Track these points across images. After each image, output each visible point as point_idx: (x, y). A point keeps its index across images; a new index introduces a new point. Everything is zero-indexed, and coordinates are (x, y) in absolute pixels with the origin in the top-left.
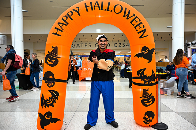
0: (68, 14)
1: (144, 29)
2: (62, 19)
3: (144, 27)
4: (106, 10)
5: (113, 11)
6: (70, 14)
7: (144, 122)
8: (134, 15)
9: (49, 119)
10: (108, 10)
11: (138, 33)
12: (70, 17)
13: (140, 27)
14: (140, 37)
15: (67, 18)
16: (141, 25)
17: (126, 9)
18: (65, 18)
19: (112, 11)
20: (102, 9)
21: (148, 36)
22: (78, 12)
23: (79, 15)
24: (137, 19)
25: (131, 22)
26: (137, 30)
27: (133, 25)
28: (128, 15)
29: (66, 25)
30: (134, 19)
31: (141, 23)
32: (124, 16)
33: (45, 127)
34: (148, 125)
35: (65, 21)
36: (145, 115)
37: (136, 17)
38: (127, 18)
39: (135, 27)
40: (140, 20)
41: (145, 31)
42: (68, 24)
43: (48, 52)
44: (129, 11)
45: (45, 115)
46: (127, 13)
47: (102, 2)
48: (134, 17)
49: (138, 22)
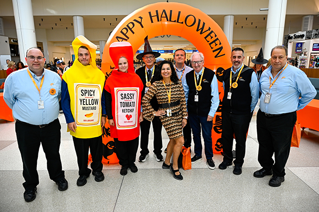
0: (128, 26)
1: (221, 46)
2: (121, 32)
3: (220, 44)
4: (175, 21)
5: (184, 23)
6: (131, 26)
7: (216, 149)
8: (210, 29)
9: (112, 148)
10: (178, 22)
11: (214, 51)
12: (131, 29)
13: (216, 45)
14: (216, 57)
15: (127, 31)
16: (217, 42)
17: (200, 20)
18: (124, 31)
19: (182, 23)
20: (170, 21)
21: (224, 55)
22: (140, 23)
23: (142, 27)
24: (213, 35)
25: (205, 38)
26: (212, 48)
27: (208, 42)
28: (202, 29)
29: (126, 40)
30: (209, 34)
31: (217, 39)
32: (198, 30)
33: (108, 157)
34: (220, 152)
35: (125, 35)
36: (217, 142)
37: (212, 32)
38: (201, 33)
39: (210, 44)
40: (216, 36)
41: (221, 48)
42: (128, 38)
43: (106, 73)
44: (204, 23)
45: (107, 144)
46: (201, 27)
47: (171, 11)
48: (209, 32)
49: (214, 38)
